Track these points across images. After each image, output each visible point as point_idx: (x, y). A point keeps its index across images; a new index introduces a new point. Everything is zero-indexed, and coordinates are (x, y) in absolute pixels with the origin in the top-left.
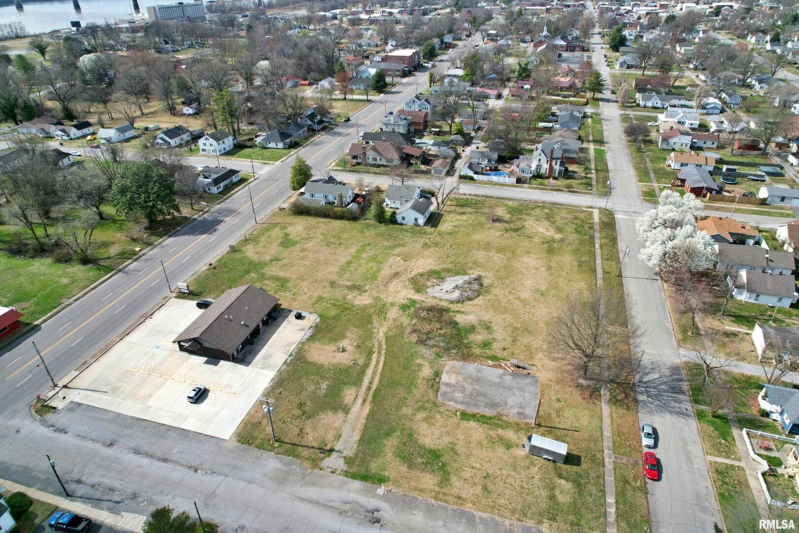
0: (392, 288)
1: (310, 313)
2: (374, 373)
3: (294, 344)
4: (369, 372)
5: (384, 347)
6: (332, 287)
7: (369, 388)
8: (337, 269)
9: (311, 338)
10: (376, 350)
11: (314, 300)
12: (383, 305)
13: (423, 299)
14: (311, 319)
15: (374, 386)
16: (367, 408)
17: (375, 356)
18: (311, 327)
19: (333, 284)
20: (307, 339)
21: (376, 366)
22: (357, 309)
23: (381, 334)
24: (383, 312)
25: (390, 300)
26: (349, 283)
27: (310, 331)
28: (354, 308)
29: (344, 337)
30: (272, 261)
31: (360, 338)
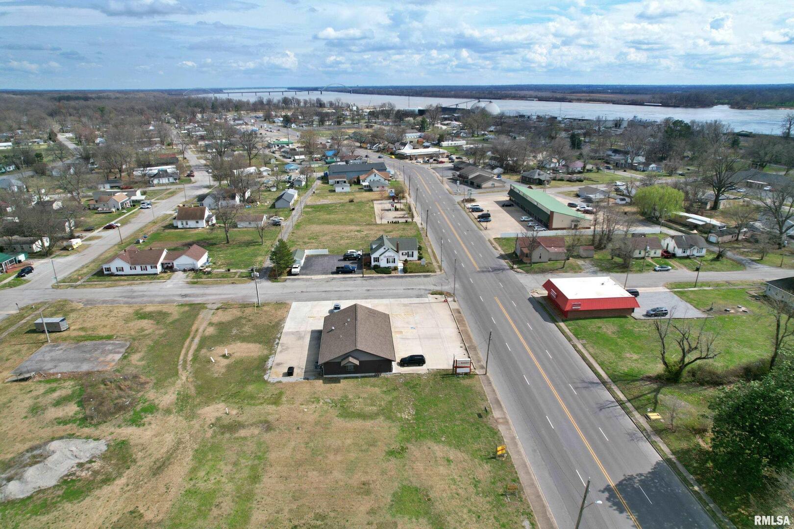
0: (169, 439)
1: (280, 382)
2: (189, 346)
3: (281, 352)
4: (194, 346)
5: (180, 367)
6: (266, 422)
7: (193, 338)
8: (272, 456)
9: (265, 359)
10: (188, 362)
11: (284, 399)
12: (182, 410)
13: (118, 430)
14: (275, 375)
15: (188, 340)
16: (194, 328)
17: (190, 357)
18: (271, 368)
19: (268, 427)
20: (269, 358)
21: (187, 352)
22: (219, 399)
23: (184, 378)
24: (182, 401)
25: (172, 419)
26: (242, 433)
27: (269, 365)
28: (223, 399)
29: (228, 367)
30: (403, 449)
31: (209, 370)
